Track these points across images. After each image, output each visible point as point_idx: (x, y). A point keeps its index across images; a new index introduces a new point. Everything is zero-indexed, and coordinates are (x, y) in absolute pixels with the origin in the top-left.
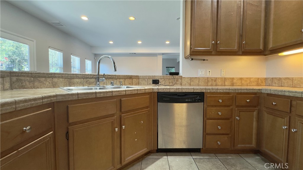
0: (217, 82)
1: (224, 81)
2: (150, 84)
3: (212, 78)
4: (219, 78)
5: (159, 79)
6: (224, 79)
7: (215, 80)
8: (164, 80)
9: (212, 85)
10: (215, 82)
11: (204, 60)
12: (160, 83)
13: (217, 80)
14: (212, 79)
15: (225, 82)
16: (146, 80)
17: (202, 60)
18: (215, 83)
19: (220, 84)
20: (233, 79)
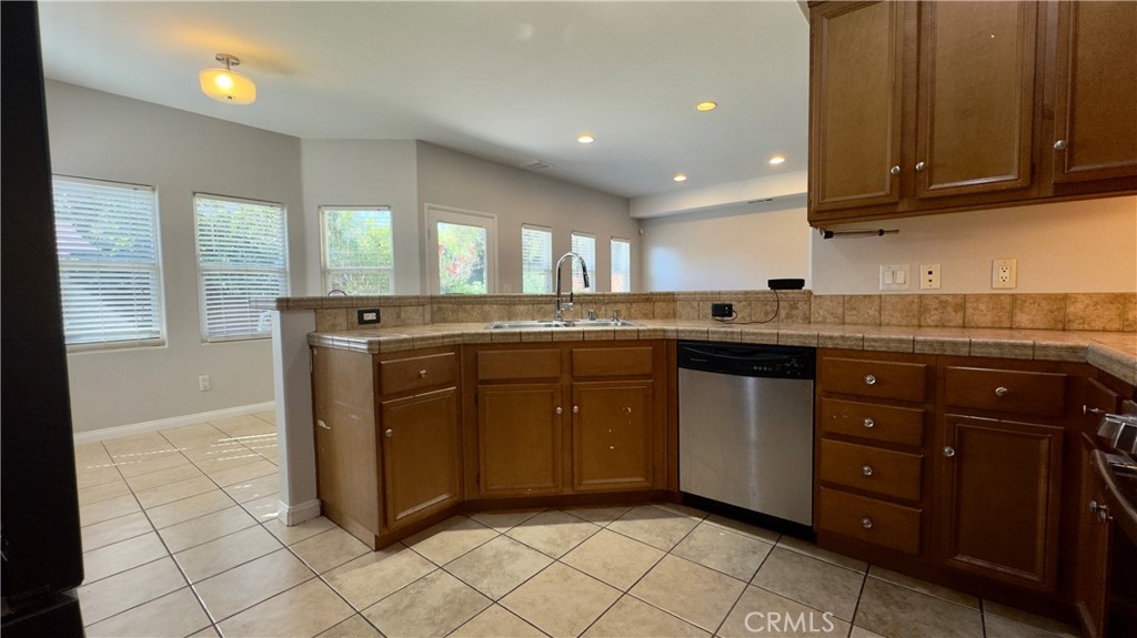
0: (969, 312)
1: (1008, 308)
2: (705, 317)
3: (944, 298)
4: (978, 297)
5: (734, 303)
6: (1009, 300)
7: (957, 305)
8: (750, 305)
9: (944, 326)
10: (956, 312)
11: (881, 233)
12: (734, 314)
13: (968, 305)
14: (940, 302)
15: (1016, 311)
16: (695, 304)
17: (871, 233)
18: (960, 315)
19: (987, 320)
20: (1065, 297)
